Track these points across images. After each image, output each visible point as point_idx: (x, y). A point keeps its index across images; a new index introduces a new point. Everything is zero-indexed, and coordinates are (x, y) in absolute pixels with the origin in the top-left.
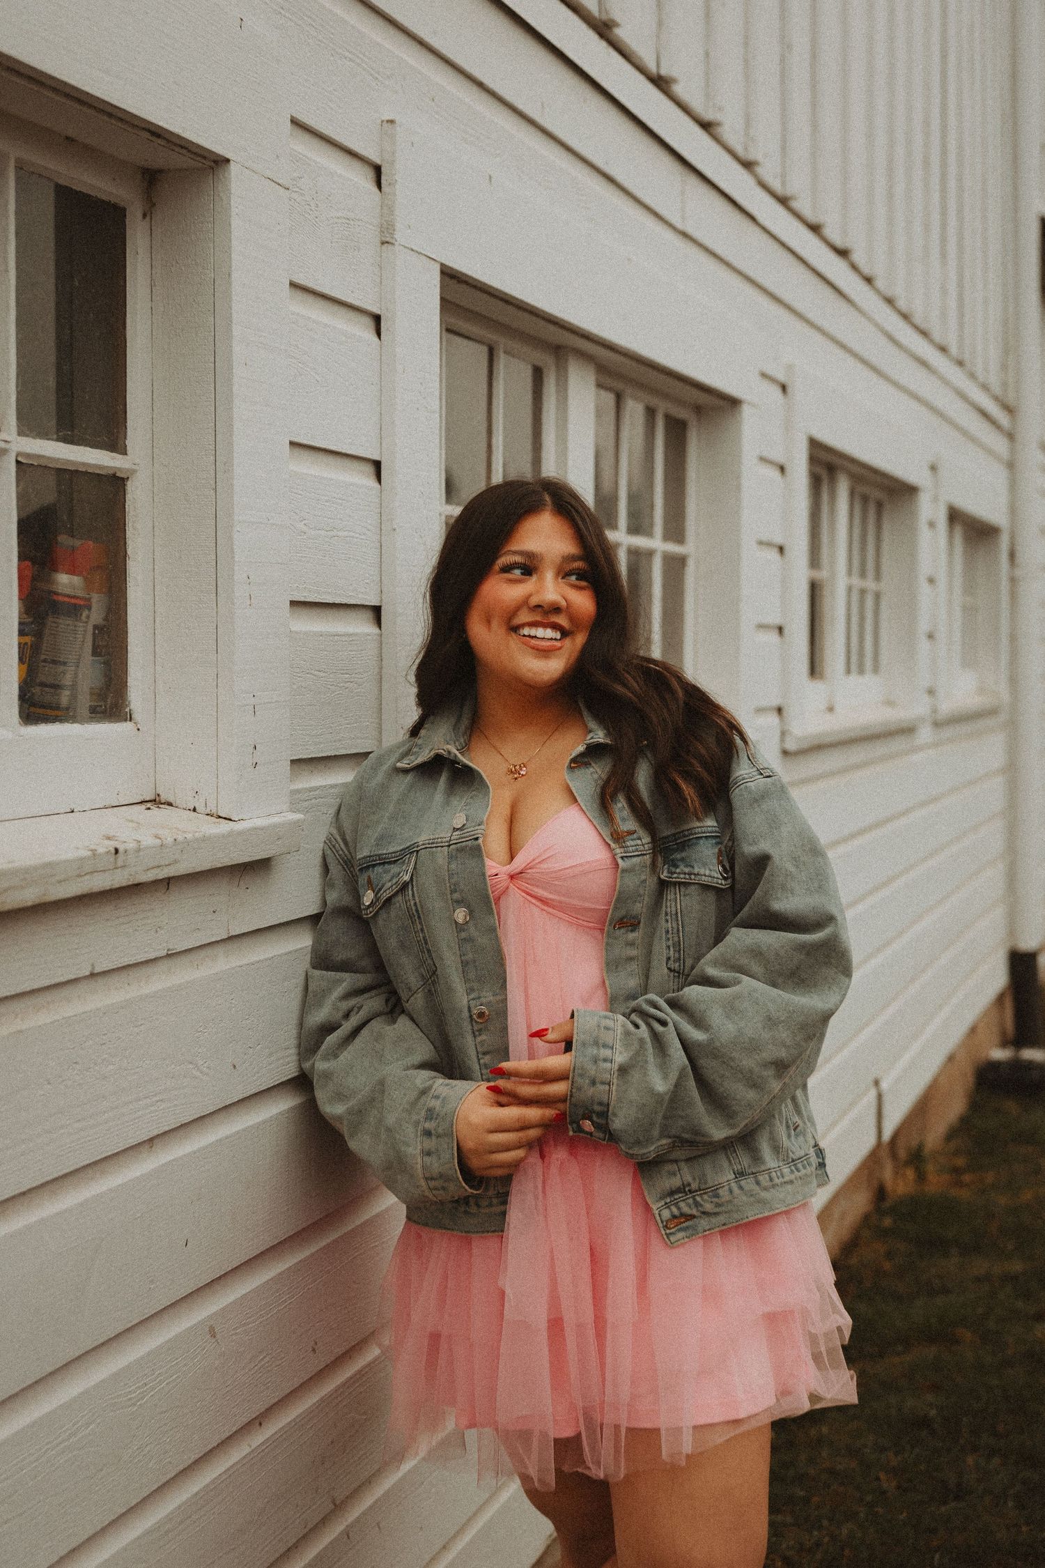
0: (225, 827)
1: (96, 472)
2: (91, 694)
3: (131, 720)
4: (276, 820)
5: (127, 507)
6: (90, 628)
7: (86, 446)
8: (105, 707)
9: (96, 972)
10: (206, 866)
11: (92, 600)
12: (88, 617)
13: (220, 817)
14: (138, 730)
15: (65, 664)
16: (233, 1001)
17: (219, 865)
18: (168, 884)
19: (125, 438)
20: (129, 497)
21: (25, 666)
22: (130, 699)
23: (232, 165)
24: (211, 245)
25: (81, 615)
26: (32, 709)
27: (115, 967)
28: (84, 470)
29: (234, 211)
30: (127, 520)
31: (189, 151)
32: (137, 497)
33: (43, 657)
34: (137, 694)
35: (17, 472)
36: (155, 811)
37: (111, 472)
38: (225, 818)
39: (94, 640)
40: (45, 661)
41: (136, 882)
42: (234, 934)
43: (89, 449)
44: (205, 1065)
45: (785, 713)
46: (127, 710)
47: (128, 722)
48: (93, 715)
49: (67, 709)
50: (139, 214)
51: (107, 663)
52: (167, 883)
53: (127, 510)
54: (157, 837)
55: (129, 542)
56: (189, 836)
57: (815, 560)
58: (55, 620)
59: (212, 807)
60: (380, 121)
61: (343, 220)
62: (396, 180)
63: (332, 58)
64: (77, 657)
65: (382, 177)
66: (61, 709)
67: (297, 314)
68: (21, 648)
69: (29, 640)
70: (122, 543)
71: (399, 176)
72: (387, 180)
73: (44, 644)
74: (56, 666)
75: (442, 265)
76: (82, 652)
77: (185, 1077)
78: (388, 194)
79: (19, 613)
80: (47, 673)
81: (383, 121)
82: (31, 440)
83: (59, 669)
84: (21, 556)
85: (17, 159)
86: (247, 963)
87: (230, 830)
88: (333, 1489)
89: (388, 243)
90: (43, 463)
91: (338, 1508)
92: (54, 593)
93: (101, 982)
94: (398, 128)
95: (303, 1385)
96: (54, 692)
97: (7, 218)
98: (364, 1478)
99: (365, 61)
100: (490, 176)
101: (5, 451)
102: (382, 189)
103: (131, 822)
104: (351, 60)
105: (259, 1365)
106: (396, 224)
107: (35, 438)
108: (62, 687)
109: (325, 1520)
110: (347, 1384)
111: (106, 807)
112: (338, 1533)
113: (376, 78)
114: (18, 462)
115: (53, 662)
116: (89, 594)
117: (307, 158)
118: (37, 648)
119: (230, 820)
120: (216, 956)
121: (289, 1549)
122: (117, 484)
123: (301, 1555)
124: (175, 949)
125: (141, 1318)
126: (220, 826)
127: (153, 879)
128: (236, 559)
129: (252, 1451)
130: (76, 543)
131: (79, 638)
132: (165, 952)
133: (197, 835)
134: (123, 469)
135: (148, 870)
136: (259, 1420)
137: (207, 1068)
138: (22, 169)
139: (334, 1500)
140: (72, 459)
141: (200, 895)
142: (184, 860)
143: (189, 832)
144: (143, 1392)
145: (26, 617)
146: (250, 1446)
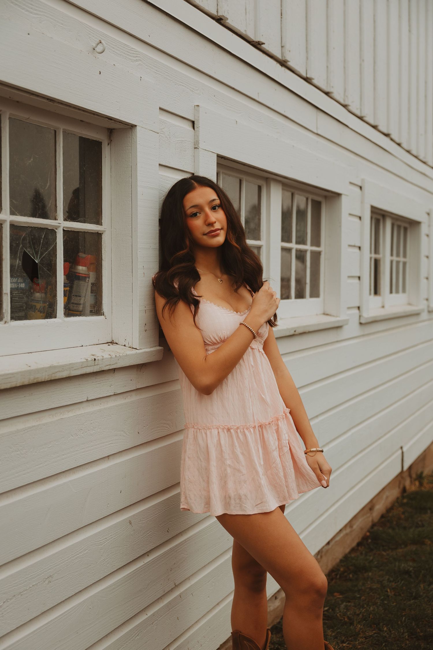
0: (134, 352)
1: (92, 232)
2: (91, 306)
3: (103, 315)
4: (152, 349)
6: (90, 285)
8: (94, 310)
9: (89, 400)
10: (127, 365)
11: (90, 275)
12: (89, 280)
13: (133, 348)
14: (106, 318)
15: (80, 296)
16: (138, 411)
17: (132, 365)
19: (102, 220)
20: (103, 240)
21: (66, 298)
22: (103, 308)
23: (137, 127)
24: (131, 155)
25: (85, 280)
26: (69, 312)
27: (95, 398)
28: (87, 231)
29: (138, 141)
30: (102, 248)
32: (106, 240)
33: (73, 294)
34: (105, 307)
35: (63, 233)
36: (111, 346)
37: (97, 232)
38: (135, 348)
39: (91, 288)
40: (73, 295)
41: (102, 370)
42: (138, 388)
43: (89, 224)
45: (361, 309)
46: (102, 312)
48: (92, 313)
49: (81, 311)
50: (106, 144)
51: (95, 296)
52: (114, 370)
53: (102, 244)
54: (110, 355)
56: (121, 355)
57: (376, 250)
58: (77, 282)
59: (130, 345)
60: (194, 106)
61: (180, 142)
62: (199, 126)
63: (176, 86)
64: (85, 294)
65: (195, 125)
66: (79, 312)
67: (162, 175)
68: (65, 292)
69: (68, 289)
70: (101, 255)
71: (201, 124)
72: (196, 126)
73: (74, 290)
74: (78, 297)
75: (217, 154)
76: (86, 292)
77: (120, 436)
78: (197, 131)
79: (64, 280)
80: (74, 300)
81: (195, 106)
82: (68, 222)
83: (79, 298)
84: (65, 261)
85: (63, 129)
86: (143, 397)
87: (136, 352)
88: (175, 580)
89: (197, 148)
90: (73, 230)
91: (177, 586)
92: (77, 273)
93: (91, 403)
94: (200, 108)
95: (164, 543)
96: (77, 306)
97: (60, 149)
98: (186, 577)
99: (188, 86)
100: (237, 122)
101: (59, 227)
102: (195, 130)
103: (102, 349)
104: (183, 86)
105: (148, 535)
106: (200, 141)
107: (69, 221)
108: (80, 304)
109: (172, 590)
110: (180, 544)
111: (94, 345)
112: (177, 595)
113: (193, 91)
114: (63, 230)
115: (76, 296)
116: (89, 273)
117: (166, 121)
118: (70, 291)
119: (137, 349)
120: (132, 395)
121: (158, 599)
122: (99, 235)
123: (163, 601)
124: (117, 392)
125: (104, 516)
126: (132, 351)
127: (108, 369)
128: (139, 261)
129: (145, 564)
130: (84, 256)
131: (86, 288)
132: (113, 393)
133: (124, 354)
134: (101, 230)
135: (106, 366)
136: (147, 554)
137: (129, 433)
138: (65, 132)
139: (175, 583)
140: (82, 228)
141: (126, 374)
142: (119, 363)
143: (121, 353)
144: (105, 541)
145: (67, 281)
146: (144, 562)
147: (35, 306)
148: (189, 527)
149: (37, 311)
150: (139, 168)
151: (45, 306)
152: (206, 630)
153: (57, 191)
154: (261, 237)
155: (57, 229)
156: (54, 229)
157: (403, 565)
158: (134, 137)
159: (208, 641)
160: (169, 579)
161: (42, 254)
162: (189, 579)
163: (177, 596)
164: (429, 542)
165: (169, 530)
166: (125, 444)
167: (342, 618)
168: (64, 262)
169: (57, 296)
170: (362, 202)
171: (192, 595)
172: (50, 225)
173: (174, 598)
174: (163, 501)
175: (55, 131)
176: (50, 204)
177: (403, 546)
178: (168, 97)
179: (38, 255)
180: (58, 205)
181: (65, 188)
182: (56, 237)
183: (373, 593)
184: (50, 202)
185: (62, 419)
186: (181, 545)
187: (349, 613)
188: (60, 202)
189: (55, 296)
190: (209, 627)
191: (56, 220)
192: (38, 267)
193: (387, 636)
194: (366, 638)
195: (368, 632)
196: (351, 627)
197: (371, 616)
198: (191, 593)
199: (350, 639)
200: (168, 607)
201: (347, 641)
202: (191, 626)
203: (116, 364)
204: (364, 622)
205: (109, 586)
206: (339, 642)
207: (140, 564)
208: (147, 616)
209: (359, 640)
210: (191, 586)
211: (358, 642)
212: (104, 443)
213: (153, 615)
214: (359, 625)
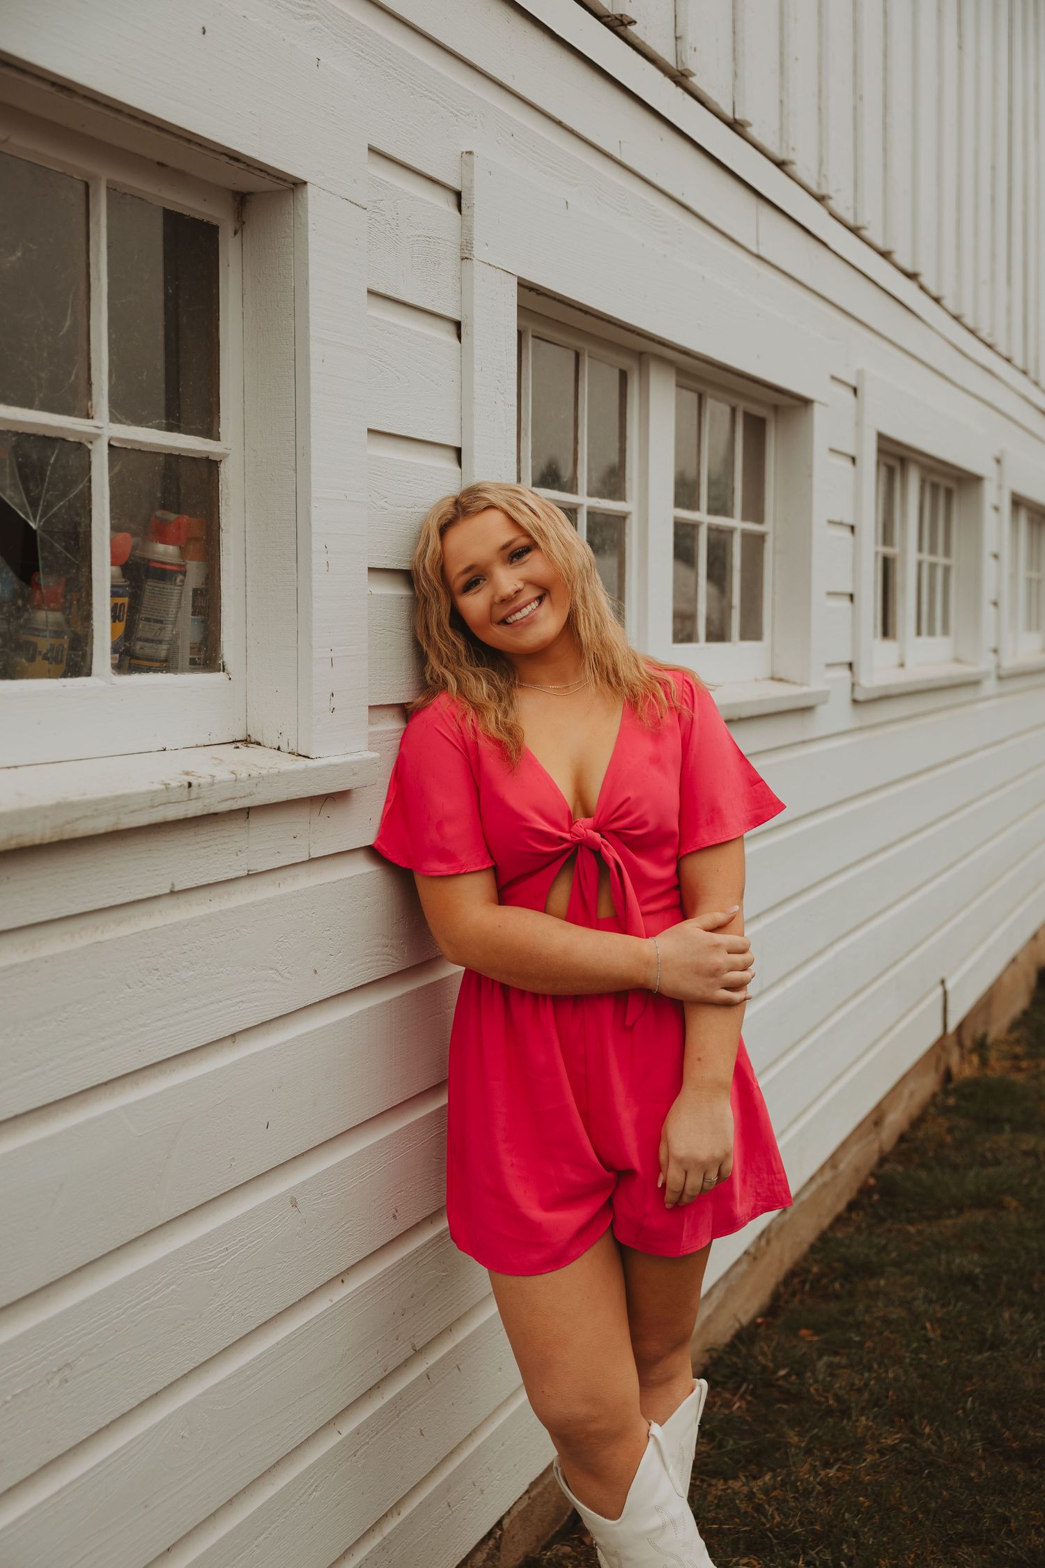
0: (302, 763)
1: (189, 455)
2: (192, 648)
3: (224, 671)
4: (349, 758)
5: (220, 486)
6: (187, 591)
7: (179, 432)
8: (200, 658)
9: (175, 890)
10: (283, 798)
11: (187, 566)
12: (183, 581)
13: (301, 755)
14: (230, 679)
15: (161, 622)
16: (314, 915)
17: (301, 796)
18: (247, 813)
19: (219, 427)
20: (222, 477)
21: (121, 626)
22: (223, 652)
23: (310, 187)
24: (292, 258)
25: (176, 580)
26: (126, 661)
27: (196, 885)
28: (177, 453)
29: (311, 226)
30: (220, 498)
31: (269, 174)
32: (230, 478)
33: (142, 615)
34: (229, 649)
35: (109, 454)
36: (243, 750)
37: (205, 456)
38: (304, 756)
39: (193, 602)
40: (142, 620)
41: (212, 811)
42: (315, 856)
43: (180, 435)
44: (286, 971)
45: (855, 667)
46: (220, 662)
47: (221, 672)
48: (193, 667)
49: (164, 660)
50: (231, 231)
51: (203, 621)
52: (245, 812)
53: (220, 488)
55: (220, 515)
58: (153, 585)
59: (293, 747)
60: (460, 152)
61: (423, 238)
62: (474, 206)
64: (173, 616)
65: (462, 202)
66: (157, 660)
67: (376, 319)
68: (115, 608)
69: (125, 600)
70: (216, 517)
71: (476, 201)
72: (466, 205)
73: (144, 605)
74: (153, 623)
75: (520, 278)
76: (179, 611)
77: (266, 981)
78: (467, 217)
79: (112, 577)
80: (143, 629)
81: (462, 153)
82: (124, 426)
83: (159, 625)
84: (114, 528)
85: (109, 182)
86: (328, 881)
87: (306, 766)
88: (413, 1336)
89: (467, 258)
90: (137, 447)
91: (418, 1351)
92: (149, 560)
93: (183, 899)
94: (475, 157)
95: (384, 1246)
96: (153, 646)
97: (99, 233)
98: (443, 1326)
100: (567, 203)
101: (98, 436)
102: (463, 213)
103: (217, 758)
105: (341, 1230)
106: (474, 242)
107: (129, 425)
108: (161, 642)
109: (406, 1362)
111: (197, 746)
112: (418, 1375)
113: (456, 115)
114: (111, 447)
115: (148, 620)
116: (184, 562)
117: (386, 182)
118: (134, 608)
119: (308, 758)
120: (298, 875)
121: (370, 1389)
122: (211, 466)
123: (382, 1394)
124: (256, 870)
125: (223, 1192)
126: (296, 763)
127: (228, 809)
128: (313, 531)
129: (334, 1305)
130: (172, 517)
131: (175, 599)
132: (245, 873)
133: (271, 771)
134: (215, 453)
135: (222, 801)
136: (341, 1277)
137: (289, 973)
138: (115, 190)
139: (414, 1346)
140: (164, 444)
141: (280, 823)
142: (259, 793)
143: (265, 769)
144: (224, 1256)
145: (123, 580)
146: (331, 1301)
147: (35, 644)
150: (313, 294)
151: (63, 645)
152: (495, 1453)
153: (92, 343)
154: (628, 494)
155: (91, 442)
156: (83, 441)
157: (957, 1260)
158: (300, 213)
159: (498, 1477)
160: (398, 1336)
161: (49, 506)
162: (451, 1330)
163: (420, 1376)
164: (1014, 1203)
165: (397, 1214)
166: (279, 1003)
167: (823, 1399)
168: (112, 529)
169: (92, 619)
170: (858, 423)
171: (459, 1369)
172: (71, 430)
173: (411, 1383)
174: (381, 1140)
175: (87, 185)
176: (73, 377)
177: (953, 1212)
178: (392, 121)
179: (37, 510)
180: (94, 380)
181: (114, 336)
182: (91, 463)
183: (892, 1332)
184: (75, 371)
185: (97, 942)
187: (837, 1385)
188: (101, 373)
189: (88, 618)
191: (89, 418)
192: (38, 539)
193: (934, 1448)
194: (882, 1452)
195: (886, 1438)
196: (845, 1422)
197: (891, 1393)
198: (455, 1365)
199: (844, 1455)
200: (396, 1407)
201: (836, 1460)
202: (455, 1448)
203: (251, 795)
204: (876, 1409)
205: (236, 1371)
206: (817, 1463)
207: (321, 1306)
208: (339, 1438)
209: (866, 1459)
210: (456, 1346)
211: (864, 1465)
212: (221, 1002)
213: (357, 1431)
214: (863, 1419)
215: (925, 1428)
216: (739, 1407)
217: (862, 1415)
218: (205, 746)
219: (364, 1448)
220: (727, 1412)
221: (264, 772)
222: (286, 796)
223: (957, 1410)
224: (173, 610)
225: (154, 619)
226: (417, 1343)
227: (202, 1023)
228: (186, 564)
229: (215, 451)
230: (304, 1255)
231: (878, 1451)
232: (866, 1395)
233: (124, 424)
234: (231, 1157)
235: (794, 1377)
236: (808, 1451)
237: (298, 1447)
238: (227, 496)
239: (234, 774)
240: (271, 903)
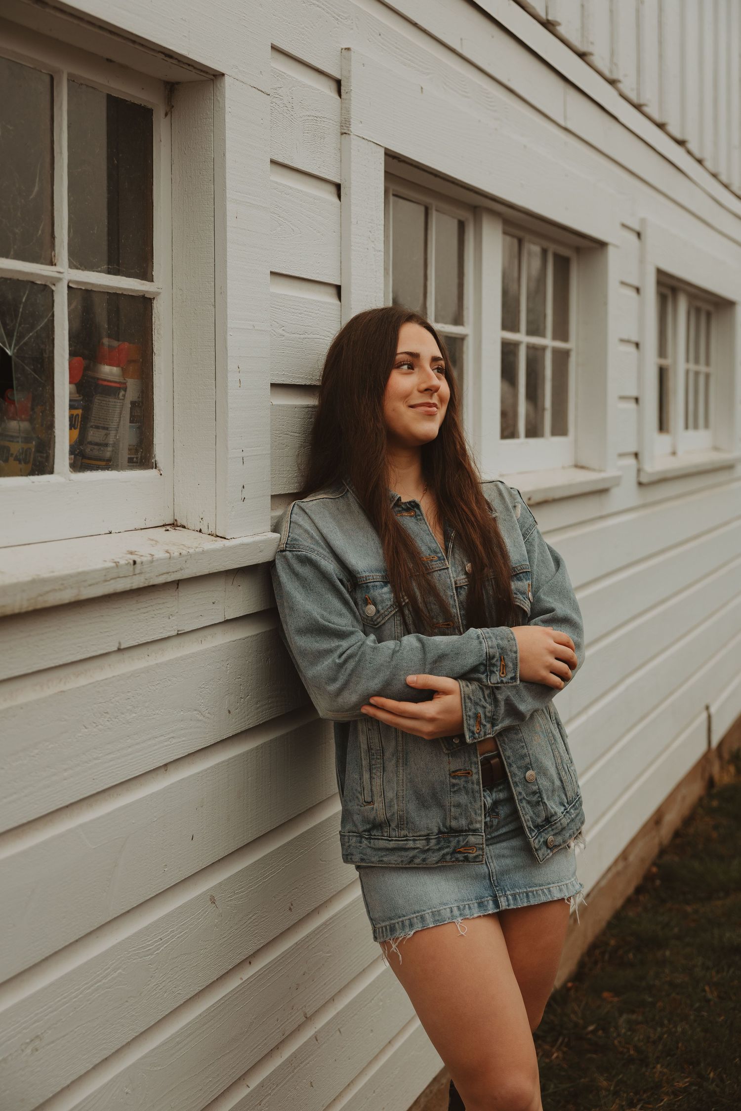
0: (220, 543)
1: (130, 294)
2: (129, 450)
3: (156, 468)
4: (257, 538)
5: (153, 318)
6: (128, 405)
7: (122, 276)
8: (137, 458)
9: (122, 648)
10: (206, 571)
11: (127, 384)
12: (124, 396)
13: (217, 536)
14: (161, 475)
15: (107, 429)
16: (229, 666)
17: (216, 571)
18: (178, 584)
19: (153, 271)
20: (155, 311)
21: (76, 432)
22: (155, 453)
23: (226, 77)
24: (212, 135)
25: (119, 394)
26: (81, 461)
27: (138, 643)
28: (120, 293)
29: (227, 109)
30: (154, 328)
31: (195, 68)
32: (161, 312)
33: (92, 424)
34: (161, 450)
35: (68, 294)
36: (172, 532)
37: (142, 294)
38: (221, 537)
39: (131, 412)
40: (92, 427)
41: (151, 584)
42: (229, 618)
43: (125, 278)
44: (206, 712)
45: (640, 457)
46: (153, 461)
47: (154, 469)
48: (131, 465)
49: (109, 460)
50: (162, 114)
51: (140, 428)
53: (153, 320)
55: (155, 343)
57: (662, 352)
58: (101, 399)
59: (212, 529)
60: (340, 49)
61: (312, 118)
62: (351, 90)
63: (304, 5)
64: (116, 424)
65: (342, 88)
66: (104, 460)
67: (276, 183)
68: (71, 418)
69: (80, 412)
70: (151, 344)
71: (355, 86)
72: (345, 90)
73: (93, 415)
74: (101, 430)
75: (386, 149)
76: (120, 420)
77: (191, 720)
78: (346, 99)
79: (70, 393)
80: (94, 435)
81: (342, 49)
82: (80, 271)
83: (105, 432)
84: (72, 354)
85: (69, 75)
86: (239, 638)
87: (224, 545)
88: (305, 1006)
89: (346, 133)
90: (87, 287)
91: (309, 1019)
92: (98, 379)
93: (127, 654)
94: (353, 52)
95: (282, 934)
96: (100, 449)
97: (61, 116)
98: (328, 998)
99: (329, 7)
100: (422, 88)
101: (60, 279)
102: (342, 97)
103: (152, 540)
104: (318, 6)
105: (249, 922)
106: (351, 120)
107: (83, 270)
108: (106, 445)
109: (299, 1028)
110: (316, 932)
111: (136, 530)
112: (308, 1037)
113: (337, 19)
114: (69, 287)
115: (97, 427)
116: (125, 380)
117: (285, 73)
118: (86, 418)
119: (225, 538)
120: (216, 634)
121: (272, 1050)
122: (145, 303)
123: (281, 1053)
124: (184, 630)
125: (157, 893)
126: (216, 543)
127: (164, 581)
128: (229, 355)
129: (243, 982)
130: (115, 344)
131: (118, 410)
132: (175, 633)
133: (197, 550)
134: (150, 291)
135: (160, 575)
136: (249, 960)
137: (209, 713)
138: (74, 81)
139: (306, 1014)
140: (111, 285)
141: (202, 592)
142: (187, 568)
143: (192, 548)
144: (159, 944)
145: (77, 395)
146: (241, 979)
147: (8, 449)
148: (332, 895)
149: (11, 459)
150: (229, 163)
151: (30, 449)
153: (55, 204)
154: (465, 319)
155: (54, 285)
156: (48, 284)
158: (219, 98)
160: (294, 1006)
161: (21, 337)
162: (334, 1000)
163: (310, 1038)
165: (292, 907)
166: (201, 738)
167: (625, 1050)
168: (70, 354)
169: (54, 427)
170: (642, 261)
171: (340, 1032)
172: (37, 275)
173: (303, 1044)
174: (280, 847)
175: (52, 79)
176: (40, 232)
178: (289, 25)
179: (12, 340)
180: (56, 234)
181: (72, 198)
182: (53, 301)
184: (41, 227)
185: (61, 691)
186: (316, 935)
187: (636, 1039)
188: (62, 228)
189: (51, 426)
190: (373, 1091)
191: (52, 265)
192: (13, 363)
193: (718, 1090)
194: (675, 1094)
195: (678, 1082)
196: (644, 1069)
197: (680, 1045)
198: (337, 1028)
199: (645, 1096)
200: (292, 1064)
201: (639, 1101)
202: (337, 1096)
203: (181, 570)
204: (668, 1058)
205: (168, 1038)
206: (624, 1103)
207: (233, 984)
208: (248, 1091)
209: (663, 1100)
210: (338, 1013)
211: (662, 1104)
212: (156, 738)
213: (262, 1085)
214: (659, 1066)
215: (710, 1073)
216: (557, 1057)
217: (658, 1063)
218: (141, 529)
219: (268, 1098)
220: (547, 1060)
221: (191, 551)
222: (208, 570)
223: (735, 1059)
224: (116, 419)
225: (102, 427)
226: (308, 1011)
227: (142, 755)
228: (127, 382)
229: (150, 290)
230: (220, 943)
231: (673, 1093)
232: (660, 1047)
233: (79, 269)
234: (165, 864)
235: (600, 1033)
236: (616, 1093)
237: (217, 1098)
238: (159, 327)
239: (168, 552)
240: (196, 656)
